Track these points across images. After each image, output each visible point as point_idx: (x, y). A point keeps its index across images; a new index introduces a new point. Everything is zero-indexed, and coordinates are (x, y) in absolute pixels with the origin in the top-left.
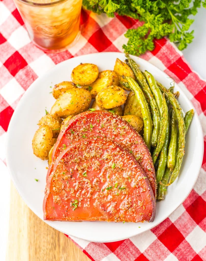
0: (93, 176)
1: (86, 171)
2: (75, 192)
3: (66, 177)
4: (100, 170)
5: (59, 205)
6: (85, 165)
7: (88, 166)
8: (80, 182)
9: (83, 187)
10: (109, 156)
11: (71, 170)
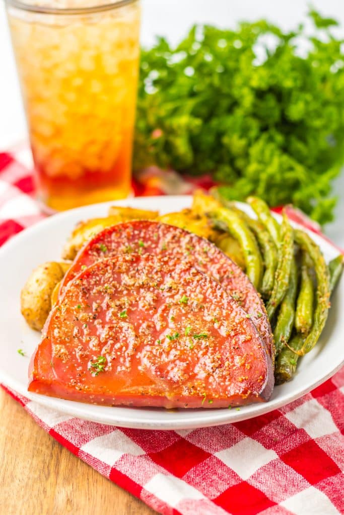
0: (139, 319)
1: (125, 310)
2: (101, 345)
3: (82, 315)
4: (155, 308)
5: (64, 362)
6: (125, 299)
7: (132, 302)
8: (113, 327)
9: (119, 337)
10: (175, 283)
11: (95, 306)
